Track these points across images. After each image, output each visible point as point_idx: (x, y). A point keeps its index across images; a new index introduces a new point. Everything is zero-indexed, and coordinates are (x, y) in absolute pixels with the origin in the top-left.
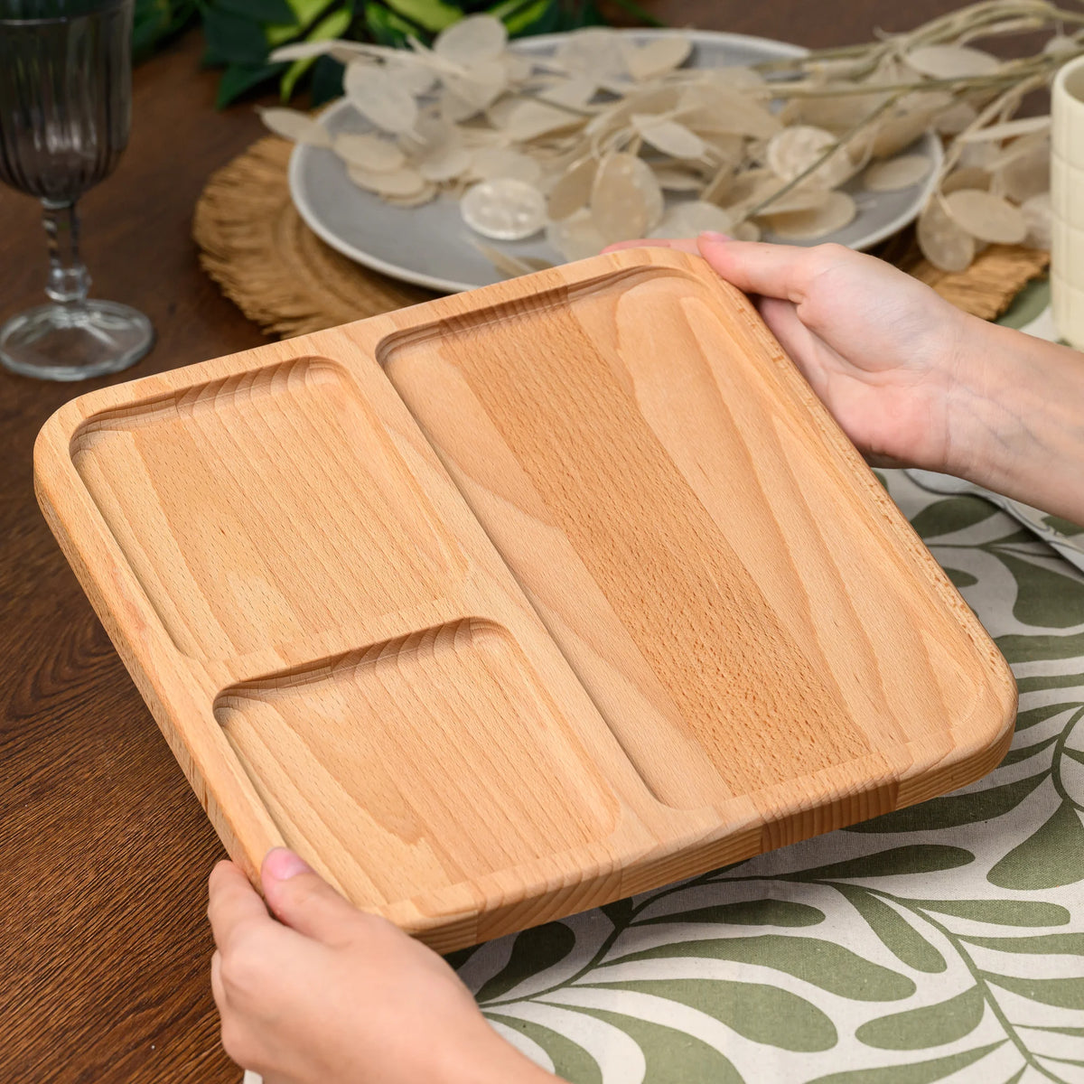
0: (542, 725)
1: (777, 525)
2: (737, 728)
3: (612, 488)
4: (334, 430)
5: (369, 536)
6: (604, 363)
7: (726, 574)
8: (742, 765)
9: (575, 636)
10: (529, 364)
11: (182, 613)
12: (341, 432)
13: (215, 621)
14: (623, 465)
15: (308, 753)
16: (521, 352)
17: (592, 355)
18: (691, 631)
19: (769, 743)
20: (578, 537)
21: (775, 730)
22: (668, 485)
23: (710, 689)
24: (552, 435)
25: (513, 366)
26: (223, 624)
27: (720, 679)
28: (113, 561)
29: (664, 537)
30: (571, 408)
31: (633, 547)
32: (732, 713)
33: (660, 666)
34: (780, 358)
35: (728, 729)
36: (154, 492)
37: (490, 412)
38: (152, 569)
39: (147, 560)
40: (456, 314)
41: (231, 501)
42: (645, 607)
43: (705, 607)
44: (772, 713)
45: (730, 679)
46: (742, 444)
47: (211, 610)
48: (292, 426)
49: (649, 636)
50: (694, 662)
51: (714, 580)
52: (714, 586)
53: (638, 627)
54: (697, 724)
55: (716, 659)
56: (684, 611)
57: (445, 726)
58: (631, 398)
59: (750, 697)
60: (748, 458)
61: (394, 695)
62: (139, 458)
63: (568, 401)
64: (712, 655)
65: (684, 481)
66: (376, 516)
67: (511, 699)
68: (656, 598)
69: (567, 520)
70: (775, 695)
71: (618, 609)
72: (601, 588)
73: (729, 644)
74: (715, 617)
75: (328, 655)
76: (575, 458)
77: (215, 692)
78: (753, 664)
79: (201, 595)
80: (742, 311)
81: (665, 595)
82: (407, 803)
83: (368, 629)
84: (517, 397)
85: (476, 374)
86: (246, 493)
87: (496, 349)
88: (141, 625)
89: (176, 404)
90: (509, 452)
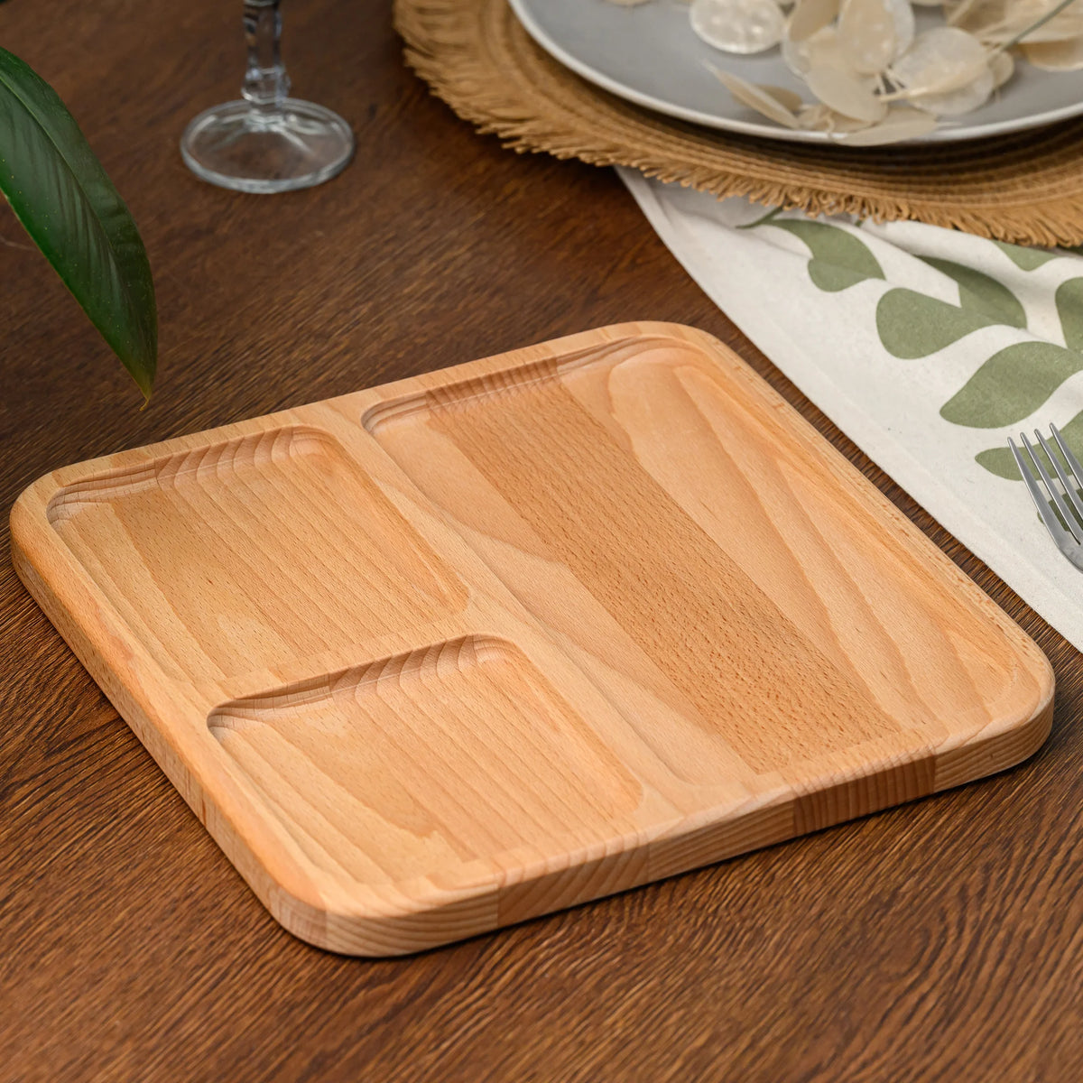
0: (556, 729)
1: (789, 550)
2: (761, 723)
3: (615, 528)
4: (321, 492)
5: (364, 579)
6: (600, 426)
7: (739, 594)
8: (769, 753)
9: (585, 653)
10: (521, 429)
12: (329, 494)
13: (206, 657)
14: (625, 509)
15: (311, 765)
16: (511, 419)
17: (585, 419)
18: (705, 643)
19: (795, 733)
20: (582, 571)
21: (800, 723)
22: (672, 523)
23: (731, 691)
24: (549, 487)
25: (505, 432)
26: (214, 658)
27: (740, 682)
28: (96, 603)
29: (671, 565)
30: (568, 464)
31: (640, 575)
32: (755, 710)
33: (676, 674)
34: (781, 405)
35: (751, 724)
36: (137, 552)
37: (483, 471)
38: (137, 616)
39: (132, 608)
40: (443, 385)
41: (218, 556)
42: (657, 626)
43: (720, 622)
44: (797, 708)
45: (750, 681)
46: (747, 484)
47: (201, 647)
48: (278, 492)
49: (662, 649)
50: (711, 668)
51: (727, 600)
52: (726, 603)
53: (650, 642)
54: (719, 721)
55: (734, 665)
56: (698, 627)
57: (453, 735)
58: (629, 453)
59: (773, 696)
60: (754, 496)
61: (398, 711)
62: (120, 524)
63: (564, 458)
64: (730, 662)
65: (689, 518)
66: (369, 561)
67: (521, 709)
68: (667, 617)
69: (570, 557)
70: (799, 693)
71: (627, 628)
72: (609, 611)
73: (747, 652)
74: (730, 630)
75: (326, 673)
76: (574, 503)
77: (210, 709)
78: (773, 668)
79: (190, 635)
80: (738, 368)
81: (676, 614)
82: (416, 802)
83: (366, 649)
84: (510, 457)
85: (467, 440)
86: (234, 549)
87: (486, 419)
88: (128, 655)
89: (156, 475)
90: (505, 502)
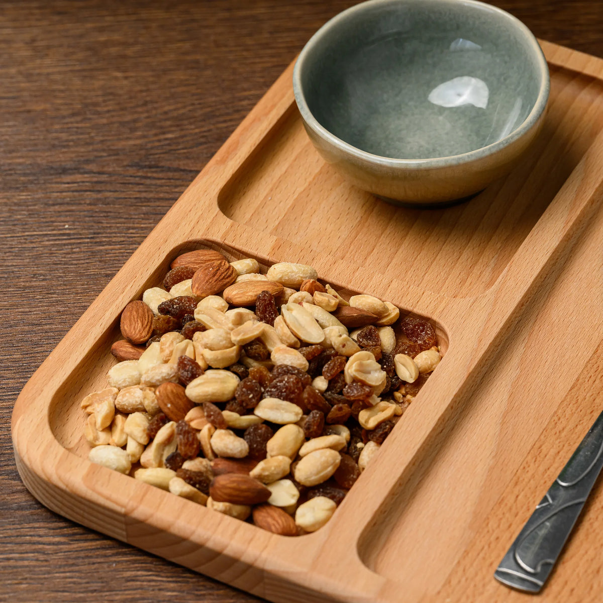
9: (506, 396)
11: (280, 181)
13: (292, 202)
26: (293, 207)
33: (532, 465)
47: (301, 193)
53: (560, 427)
54: (493, 523)
71: (565, 403)
72: (578, 380)
83: (357, 274)
88: (223, 161)
